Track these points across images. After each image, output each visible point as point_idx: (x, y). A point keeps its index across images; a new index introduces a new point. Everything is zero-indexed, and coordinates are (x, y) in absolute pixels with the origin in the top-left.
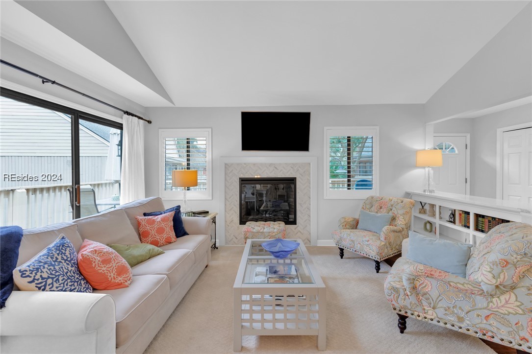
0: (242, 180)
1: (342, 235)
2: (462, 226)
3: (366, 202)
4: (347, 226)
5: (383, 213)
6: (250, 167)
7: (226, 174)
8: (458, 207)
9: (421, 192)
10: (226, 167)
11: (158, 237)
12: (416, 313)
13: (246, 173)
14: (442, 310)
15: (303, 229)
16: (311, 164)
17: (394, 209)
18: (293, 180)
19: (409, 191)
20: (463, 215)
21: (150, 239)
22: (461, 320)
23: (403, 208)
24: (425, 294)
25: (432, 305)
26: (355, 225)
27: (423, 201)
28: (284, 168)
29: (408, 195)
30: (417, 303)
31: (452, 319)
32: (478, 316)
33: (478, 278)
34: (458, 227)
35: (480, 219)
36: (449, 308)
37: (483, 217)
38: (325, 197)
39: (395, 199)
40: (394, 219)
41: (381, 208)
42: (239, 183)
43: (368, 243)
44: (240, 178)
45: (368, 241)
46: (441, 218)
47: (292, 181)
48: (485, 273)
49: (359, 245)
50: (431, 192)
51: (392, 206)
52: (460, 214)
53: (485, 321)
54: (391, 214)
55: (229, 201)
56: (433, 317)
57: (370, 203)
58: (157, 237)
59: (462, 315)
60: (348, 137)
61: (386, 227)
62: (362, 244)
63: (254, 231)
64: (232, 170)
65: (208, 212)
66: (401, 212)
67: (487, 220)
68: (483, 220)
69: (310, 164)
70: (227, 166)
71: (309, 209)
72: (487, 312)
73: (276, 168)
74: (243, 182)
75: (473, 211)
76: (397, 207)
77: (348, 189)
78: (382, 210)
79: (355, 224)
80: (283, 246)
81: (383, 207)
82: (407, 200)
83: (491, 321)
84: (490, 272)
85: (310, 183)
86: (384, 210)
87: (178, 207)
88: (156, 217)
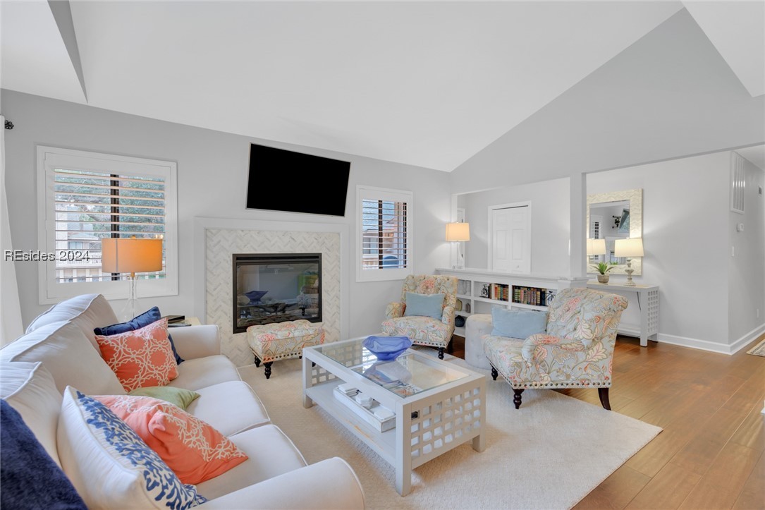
0: (238, 259)
1: (398, 324)
2: (498, 299)
3: (408, 283)
4: (396, 314)
5: (431, 294)
6: (251, 236)
7: (206, 247)
8: (494, 281)
9: (451, 268)
10: (206, 236)
11: (157, 372)
12: (534, 383)
13: (245, 246)
14: (555, 372)
15: (331, 326)
16: (341, 234)
17: (443, 288)
18: (318, 257)
19: (438, 267)
20: (499, 289)
21: (141, 378)
22: (568, 377)
23: (452, 285)
24: (542, 362)
25: (547, 371)
26: (403, 311)
28: (305, 239)
29: (438, 272)
30: (536, 372)
31: (562, 379)
32: (580, 369)
33: (579, 336)
34: (494, 301)
35: (516, 290)
36: (560, 369)
37: (519, 288)
38: (358, 280)
39: (440, 277)
40: (444, 299)
41: (427, 288)
42: (232, 263)
43: (434, 329)
44: (233, 255)
45: (434, 326)
46: (475, 296)
47: (316, 258)
48: (585, 330)
49: (422, 334)
51: (440, 284)
52: (496, 288)
53: (584, 372)
54: (440, 294)
55: (212, 295)
56: (547, 382)
57: (413, 282)
58: (155, 372)
59: (569, 371)
60: (379, 201)
62: (426, 331)
63: (280, 337)
64: (220, 241)
65: (183, 318)
66: (451, 290)
67: (523, 291)
68: (519, 291)
69: (339, 234)
70: (209, 234)
71: (338, 298)
72: (585, 364)
73: (293, 239)
74: (239, 261)
75: (510, 284)
76: (445, 285)
77: (380, 268)
78: (429, 290)
79: (401, 309)
80: (381, 345)
81: (430, 287)
83: (589, 371)
84: (589, 328)
85: (339, 261)
86: (431, 291)
87: (156, 309)
88: (137, 333)
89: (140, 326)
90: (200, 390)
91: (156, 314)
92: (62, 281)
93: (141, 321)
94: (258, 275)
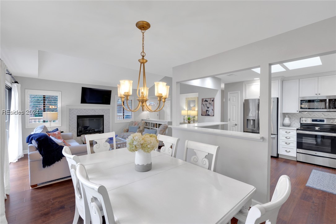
4: (125, 132)
5: (136, 126)
6: (82, 110)
7: (69, 114)
9: (146, 119)
10: (69, 111)
13: (80, 113)
19: (143, 119)
20: (156, 125)
23: (142, 124)
27: (147, 121)
28: (99, 111)
29: (142, 120)
38: (115, 122)
39: (139, 121)
40: (139, 127)
42: (77, 118)
44: (77, 116)
46: (151, 127)
47: (102, 117)
50: (149, 119)
51: (139, 123)
54: (138, 126)
57: (132, 123)
61: (138, 130)
64: (73, 112)
66: (141, 125)
69: (109, 109)
71: (109, 127)
73: (95, 111)
74: (79, 117)
75: (158, 123)
77: (123, 119)
79: (127, 130)
82: (143, 121)
85: (110, 117)
86: (136, 125)
87: (57, 129)
88: (54, 133)
89: (54, 132)
90: (66, 140)
91: (57, 130)
92: (41, 122)
93: (54, 131)
94: (88, 121)
